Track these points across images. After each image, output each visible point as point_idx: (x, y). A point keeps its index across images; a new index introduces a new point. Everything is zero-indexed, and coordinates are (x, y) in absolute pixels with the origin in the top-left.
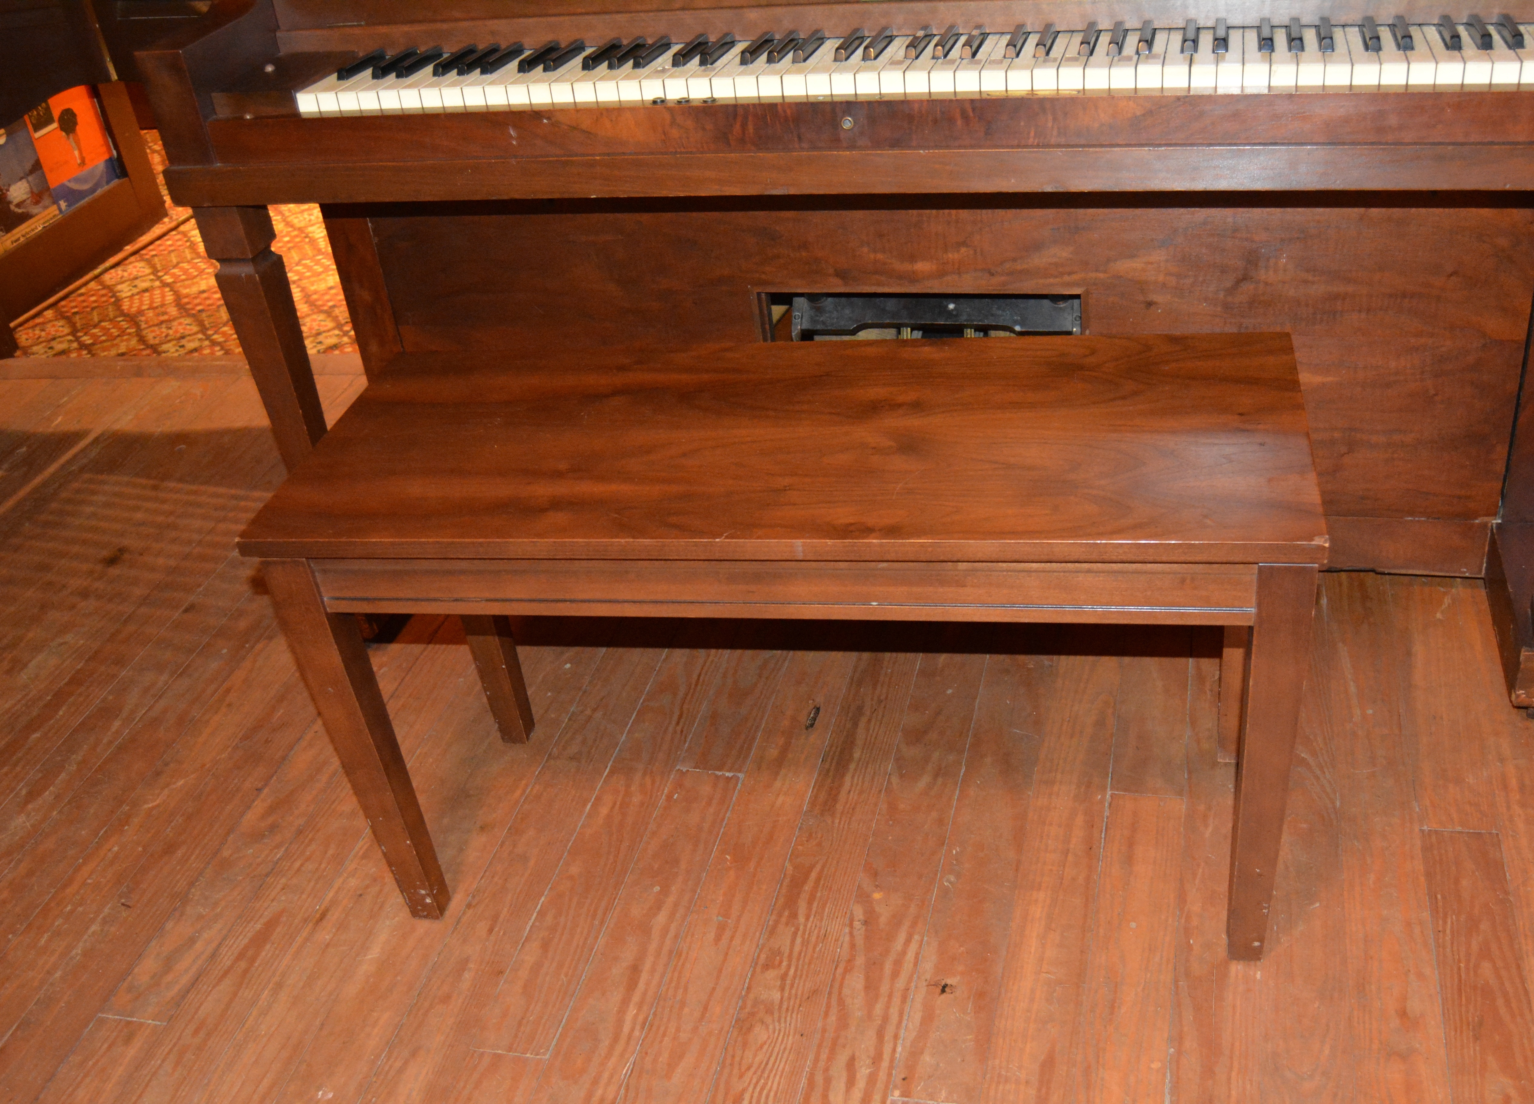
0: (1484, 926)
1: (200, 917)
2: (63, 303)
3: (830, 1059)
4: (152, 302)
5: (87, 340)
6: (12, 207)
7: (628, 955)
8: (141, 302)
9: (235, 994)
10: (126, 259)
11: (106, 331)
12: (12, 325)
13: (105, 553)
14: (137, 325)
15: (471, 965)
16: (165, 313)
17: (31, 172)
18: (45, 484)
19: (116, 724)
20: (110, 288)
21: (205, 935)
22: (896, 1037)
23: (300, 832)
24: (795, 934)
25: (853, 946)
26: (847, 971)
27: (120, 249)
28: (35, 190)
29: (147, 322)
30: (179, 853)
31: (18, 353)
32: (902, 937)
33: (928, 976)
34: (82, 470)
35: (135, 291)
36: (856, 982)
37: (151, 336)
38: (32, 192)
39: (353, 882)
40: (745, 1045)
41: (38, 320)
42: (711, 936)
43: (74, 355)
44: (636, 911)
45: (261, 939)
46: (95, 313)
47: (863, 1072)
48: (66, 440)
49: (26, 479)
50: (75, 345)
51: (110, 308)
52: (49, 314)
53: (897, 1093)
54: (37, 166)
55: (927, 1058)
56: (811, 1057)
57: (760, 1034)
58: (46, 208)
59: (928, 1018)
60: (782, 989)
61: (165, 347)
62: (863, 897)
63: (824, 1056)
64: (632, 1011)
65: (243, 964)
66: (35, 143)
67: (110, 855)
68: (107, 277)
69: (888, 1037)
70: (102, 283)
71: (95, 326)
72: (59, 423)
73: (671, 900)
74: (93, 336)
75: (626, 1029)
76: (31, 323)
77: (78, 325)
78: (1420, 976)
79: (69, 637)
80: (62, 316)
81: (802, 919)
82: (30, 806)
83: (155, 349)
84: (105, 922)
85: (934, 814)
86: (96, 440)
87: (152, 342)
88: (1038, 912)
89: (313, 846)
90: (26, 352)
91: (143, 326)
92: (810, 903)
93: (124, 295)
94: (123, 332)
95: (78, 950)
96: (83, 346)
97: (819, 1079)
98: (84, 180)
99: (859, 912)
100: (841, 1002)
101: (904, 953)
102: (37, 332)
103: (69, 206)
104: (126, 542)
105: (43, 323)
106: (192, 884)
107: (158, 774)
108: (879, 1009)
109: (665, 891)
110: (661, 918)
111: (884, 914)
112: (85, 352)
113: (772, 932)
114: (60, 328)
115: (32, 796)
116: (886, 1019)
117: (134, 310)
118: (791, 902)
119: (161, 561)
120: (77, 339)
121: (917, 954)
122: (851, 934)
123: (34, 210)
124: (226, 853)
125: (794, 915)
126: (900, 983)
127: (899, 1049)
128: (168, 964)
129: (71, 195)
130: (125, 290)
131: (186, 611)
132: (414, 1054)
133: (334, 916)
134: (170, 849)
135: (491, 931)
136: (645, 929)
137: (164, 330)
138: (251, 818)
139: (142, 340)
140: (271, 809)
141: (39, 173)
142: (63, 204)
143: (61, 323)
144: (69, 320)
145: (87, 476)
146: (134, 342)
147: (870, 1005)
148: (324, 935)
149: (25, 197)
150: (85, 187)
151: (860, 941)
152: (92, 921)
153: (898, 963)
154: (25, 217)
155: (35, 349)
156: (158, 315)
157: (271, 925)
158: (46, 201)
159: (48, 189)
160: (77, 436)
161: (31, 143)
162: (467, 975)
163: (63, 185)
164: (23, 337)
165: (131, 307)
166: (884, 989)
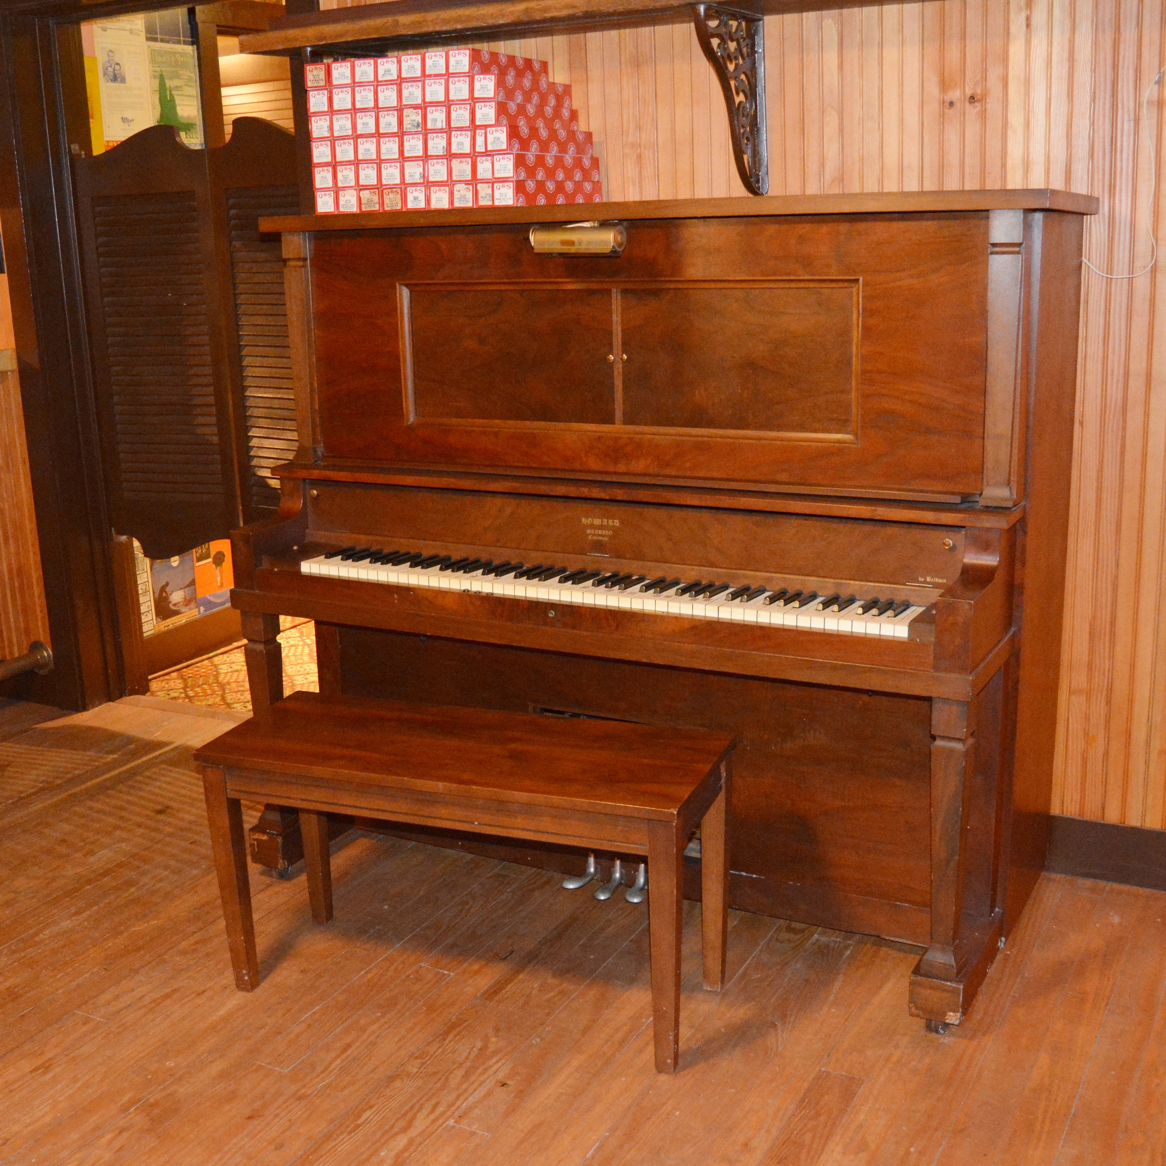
0: (822, 1119)
1: (141, 981)
2: (185, 670)
3: (427, 1100)
4: (238, 678)
5: (191, 693)
6: (170, 605)
7: (348, 1039)
8: (231, 677)
9: (145, 1015)
10: (231, 650)
11: (204, 691)
12: (150, 677)
13: (159, 807)
14: (224, 690)
15: (267, 1027)
16: (242, 686)
17: (189, 586)
18: (138, 766)
19: (132, 890)
20: (216, 666)
21: (140, 989)
22: (466, 1099)
23: (208, 954)
24: (440, 1047)
25: (467, 1058)
26: (458, 1067)
27: (230, 644)
28: (188, 598)
29: (230, 689)
30: (142, 952)
31: (148, 694)
32: (495, 1060)
33: (499, 1078)
34: (161, 763)
35: (230, 670)
36: (460, 1073)
37: (229, 698)
38: (185, 598)
39: (224, 981)
40: (388, 1086)
41: (166, 677)
42: (396, 1040)
43: (180, 701)
44: (362, 1022)
45: (167, 996)
46: (201, 679)
47: (441, 1109)
48: (160, 745)
49: (129, 761)
50: (183, 695)
51: (212, 677)
52: (174, 675)
53: (453, 1121)
54: (193, 583)
55: (477, 1111)
56: (418, 1098)
57: (398, 1084)
58: (190, 609)
59: (489, 1094)
60: (420, 1068)
61: (235, 705)
62: (486, 1039)
63: (424, 1099)
64: (338, 1061)
65: (153, 1005)
66: (196, 570)
67: (106, 947)
68: (216, 659)
69: (462, 1099)
70: (212, 663)
71: (199, 687)
72: (158, 736)
73: (383, 1021)
74: (195, 692)
75: (331, 1069)
76: (161, 678)
77: (189, 684)
78: (768, 1131)
79: (123, 845)
80: (182, 677)
81: (447, 1041)
82: (74, 918)
83: (229, 705)
84: (92, 974)
85: (547, 1011)
86: (176, 748)
87: (229, 701)
88: (575, 1063)
89: (212, 962)
90: (153, 694)
91: (227, 691)
92: (455, 1036)
93: (222, 671)
94: (214, 692)
95: (75, 984)
96: (187, 697)
97: (417, 1107)
98: (219, 597)
99: (479, 1044)
100: (447, 1079)
101: (493, 1066)
102: (163, 684)
103: (205, 611)
104: (171, 804)
105: (169, 680)
106: (142, 967)
107: (145, 916)
108: (464, 1086)
109: (383, 1015)
110: (375, 1027)
111: (492, 1048)
112: (187, 700)
113: (429, 1043)
114: (179, 684)
115: (76, 913)
116: (465, 1090)
117: (225, 681)
118: (447, 1033)
119: (187, 816)
120: (186, 692)
121: (499, 1068)
122: (469, 1053)
123: (183, 609)
124: (165, 957)
125: (445, 1039)
126: (482, 1079)
127: (465, 1104)
128: (117, 997)
129: (209, 604)
130: (224, 669)
131: (191, 843)
132: (220, 1057)
133: (207, 994)
134: (139, 949)
135: (284, 1015)
136: (363, 1030)
137: (239, 696)
138: (184, 944)
139: (223, 698)
140: (197, 943)
141: (192, 587)
142: (202, 609)
143: (180, 681)
144: (185, 680)
145: (163, 766)
146: (218, 699)
147: (460, 1084)
148: (199, 1001)
149: (180, 600)
150: (219, 601)
151: (472, 1056)
152: (86, 973)
153: (486, 1070)
154: (177, 613)
155: (159, 693)
156: (238, 687)
157: (175, 991)
158: (193, 605)
159: (195, 598)
160: (166, 744)
161: (193, 568)
162: (263, 1031)
163: (205, 598)
164: (154, 686)
165: (224, 678)
166: (472, 1079)
